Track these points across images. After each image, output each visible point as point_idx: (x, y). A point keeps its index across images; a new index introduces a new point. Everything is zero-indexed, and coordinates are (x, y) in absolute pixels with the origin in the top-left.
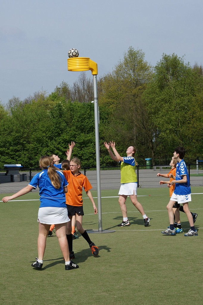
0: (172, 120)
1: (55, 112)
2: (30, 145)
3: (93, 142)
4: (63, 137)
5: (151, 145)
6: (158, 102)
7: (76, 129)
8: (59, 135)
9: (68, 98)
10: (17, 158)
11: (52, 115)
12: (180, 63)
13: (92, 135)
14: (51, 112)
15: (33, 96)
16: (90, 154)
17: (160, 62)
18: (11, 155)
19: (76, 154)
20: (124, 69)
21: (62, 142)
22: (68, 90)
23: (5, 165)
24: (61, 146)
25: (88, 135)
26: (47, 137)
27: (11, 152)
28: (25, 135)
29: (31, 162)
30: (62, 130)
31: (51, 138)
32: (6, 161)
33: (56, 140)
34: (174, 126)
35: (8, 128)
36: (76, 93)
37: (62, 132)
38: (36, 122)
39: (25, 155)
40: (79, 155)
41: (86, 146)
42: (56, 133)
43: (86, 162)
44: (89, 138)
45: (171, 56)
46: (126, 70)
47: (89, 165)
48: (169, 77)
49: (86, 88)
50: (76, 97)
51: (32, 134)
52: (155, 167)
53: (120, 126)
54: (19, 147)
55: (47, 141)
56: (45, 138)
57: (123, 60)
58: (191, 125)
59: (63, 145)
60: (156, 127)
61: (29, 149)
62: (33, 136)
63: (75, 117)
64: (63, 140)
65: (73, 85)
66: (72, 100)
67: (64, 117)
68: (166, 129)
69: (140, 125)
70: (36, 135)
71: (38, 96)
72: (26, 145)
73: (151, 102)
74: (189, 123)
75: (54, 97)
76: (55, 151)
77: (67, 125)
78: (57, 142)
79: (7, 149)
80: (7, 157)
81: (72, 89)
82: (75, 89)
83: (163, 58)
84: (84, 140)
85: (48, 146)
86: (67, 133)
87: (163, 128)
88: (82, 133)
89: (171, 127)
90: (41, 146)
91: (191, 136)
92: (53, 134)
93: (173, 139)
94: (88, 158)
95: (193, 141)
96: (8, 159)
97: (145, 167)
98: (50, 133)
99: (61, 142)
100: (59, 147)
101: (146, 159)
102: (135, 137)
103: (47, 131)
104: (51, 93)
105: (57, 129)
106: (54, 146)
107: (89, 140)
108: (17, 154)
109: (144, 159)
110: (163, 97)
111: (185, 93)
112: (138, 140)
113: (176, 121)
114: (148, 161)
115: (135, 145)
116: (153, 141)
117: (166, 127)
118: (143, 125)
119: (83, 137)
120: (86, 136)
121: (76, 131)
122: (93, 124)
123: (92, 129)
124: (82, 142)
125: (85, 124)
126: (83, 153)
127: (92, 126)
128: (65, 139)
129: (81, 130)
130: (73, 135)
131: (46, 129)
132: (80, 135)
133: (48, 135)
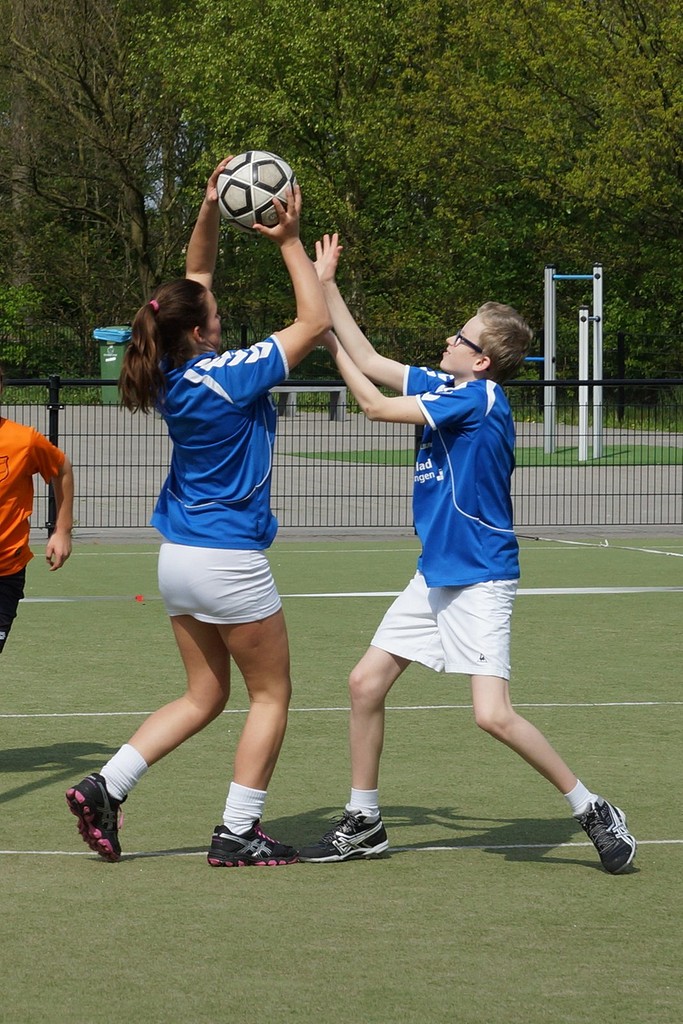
0: (289, 61)
5: (136, 229)
34: (304, 102)
58: (422, 101)
60: (176, 104)
68: (245, 117)
69: (62, 92)
74: (407, 87)
87: (224, 112)
89: (283, 111)
91: (423, 177)
95: (440, 211)
97: (89, 393)
101: (98, 334)
102: (20, 172)
109: (84, 332)
112: (44, 192)
113: (319, 66)
114: (117, 344)
115: (21, 230)
116: (150, 203)
117: (250, 105)
118: (86, 88)
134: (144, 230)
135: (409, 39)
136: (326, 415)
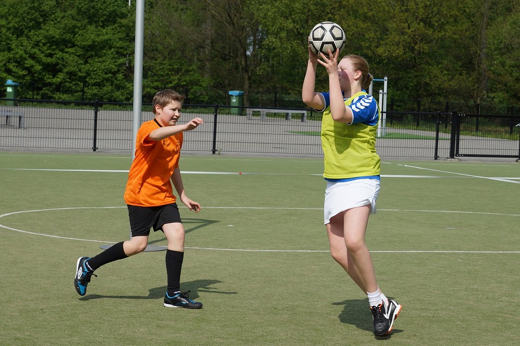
0: (294, 11)
3: (114, 48)
4: (47, 31)
5: (243, 61)
7: (78, 14)
8: (38, 26)
13: (113, 32)
16: (106, 73)
19: (75, 72)
21: (43, 41)
24: (40, 50)
25: (104, 31)
26: (9, 29)
30: (45, 16)
31: (19, 32)
33: (29, 37)
34: (298, 24)
37: (45, 20)
40: (80, 74)
41: (96, 55)
42: (31, 20)
43: (95, 91)
44: (106, 37)
47: (102, 97)
52: (249, 111)
53: (176, 15)
55: (8, 38)
56: (4, 30)
59: (45, 48)
60: (258, 23)
64: (46, 37)
68: (279, 28)
69: (222, 17)
76: (26, 62)
78: (31, 40)
84: (94, 42)
85: (9, 50)
86: (55, 24)
87: (273, 26)
88: (91, 24)
89: (291, 26)
92: (24, 23)
93: (294, 51)
94: (99, 82)
97: (227, 111)
98: (17, 20)
99: (40, 41)
100: (35, 53)
101: (230, 93)
102: (208, 41)
103: (10, 15)
105: (33, 11)
106: (25, 50)
107: (106, 41)
109: (226, 92)
112: (216, 48)
113: (303, 13)
114: (236, 96)
115: (207, 60)
116: (248, 53)
117: (281, 24)
118: (229, 16)
119: (91, 34)
120: (98, 33)
121: (77, 20)
122: (116, 7)
123: (112, 18)
124: (89, 46)
125: (99, 5)
126: (89, 70)
127: (114, 11)
128: (50, 35)
129: (89, 18)
130: (69, 29)
131: (9, 10)
132: (84, 28)
133: (11, 25)
134: (246, 61)
135: (330, 5)
136: (300, 120)
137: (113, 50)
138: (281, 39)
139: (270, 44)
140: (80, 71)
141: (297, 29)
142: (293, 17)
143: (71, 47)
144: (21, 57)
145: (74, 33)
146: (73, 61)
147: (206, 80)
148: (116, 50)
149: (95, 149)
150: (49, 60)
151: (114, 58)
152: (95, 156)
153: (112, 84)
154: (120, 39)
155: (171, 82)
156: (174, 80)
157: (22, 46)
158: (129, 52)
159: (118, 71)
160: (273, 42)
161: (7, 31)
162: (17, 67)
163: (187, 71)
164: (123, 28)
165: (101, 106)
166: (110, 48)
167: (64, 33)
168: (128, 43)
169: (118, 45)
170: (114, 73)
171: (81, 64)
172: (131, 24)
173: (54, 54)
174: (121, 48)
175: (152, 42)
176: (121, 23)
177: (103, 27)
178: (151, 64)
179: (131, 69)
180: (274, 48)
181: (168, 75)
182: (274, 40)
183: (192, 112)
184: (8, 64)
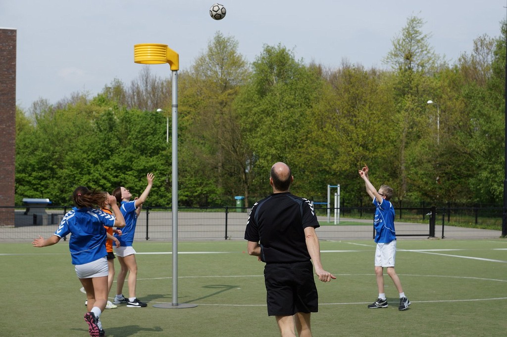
0: (275, 142)
1: (103, 123)
2: (63, 171)
3: (158, 170)
4: (114, 161)
5: (244, 176)
6: (256, 114)
7: (134, 149)
8: (108, 157)
9: (123, 104)
10: (43, 188)
11: (99, 127)
12: (289, 59)
13: (157, 160)
14: (97, 123)
15: (69, 97)
17: (259, 56)
18: (35, 185)
19: (133, 187)
20: (207, 63)
21: (111, 167)
22: (123, 91)
23: (25, 200)
24: (109, 173)
25: (151, 159)
26: (89, 160)
27: (34, 179)
28: (57, 156)
29: (64, 195)
30: (112, 151)
31: (95, 162)
32: (26, 193)
33: (102, 165)
34: (279, 150)
35: (31, 144)
36: (134, 95)
37: (112, 153)
38: (74, 136)
39: (55, 185)
40: (136, 188)
42: (103, 154)
44: (153, 163)
45: (276, 47)
46: (210, 65)
47: (151, 203)
48: (273, 78)
49: (149, 89)
50: (134, 102)
51: (66, 154)
53: (198, 147)
54: (47, 173)
55: (88, 166)
56: (85, 161)
57: (206, 51)
58: (303, 150)
59: (113, 172)
60: (252, 150)
61: (61, 177)
62: (68, 158)
63: (133, 132)
64: (113, 165)
65: (130, 85)
66: (128, 106)
67: (116, 131)
68: (266, 153)
69: (228, 148)
70: (73, 156)
71: (77, 97)
72: (57, 170)
73: (246, 114)
74: (300, 147)
75: (101, 100)
76: (101, 181)
77: (120, 142)
78: (104, 167)
79: (27, 175)
80: (27, 187)
81: (129, 90)
82: (133, 90)
83: (264, 50)
84: (145, 167)
85: (89, 173)
86: (119, 156)
87: (262, 152)
88: (142, 154)
89: (274, 152)
90: (81, 174)
91: (303, 166)
92: (99, 156)
95: (306, 173)
96: (28, 190)
97: (234, 210)
98: (94, 154)
99: (109, 167)
100: (106, 175)
101: (236, 198)
102: (220, 164)
103: (89, 151)
104: (96, 95)
105: (104, 148)
106: (100, 174)
107: (153, 166)
108: (42, 183)
109: (233, 197)
110: (263, 107)
111: (296, 102)
112: (225, 168)
113: (282, 143)
114: (240, 200)
115: (220, 176)
116: (247, 171)
117: (267, 151)
118: (234, 147)
119: (143, 162)
120: (147, 161)
121: (133, 153)
122: (159, 144)
123: (156, 151)
124: (142, 170)
125: (148, 142)
126: (142, 185)
127: (158, 146)
128: (116, 163)
129: (141, 151)
130: (128, 159)
131: (89, 147)
132: (138, 158)
133: (90, 157)
134: (245, 176)
135: (300, 138)
137: (157, 172)
138: (268, 161)
139: (261, 164)
140: (136, 186)
141: (278, 154)
142: (276, 146)
143: (130, 171)
144: (97, 178)
145: (132, 162)
146: (131, 180)
147: (220, 190)
148: (160, 171)
149: (147, 238)
150: (116, 180)
151: (158, 177)
152: (148, 243)
153: (157, 194)
154: (162, 164)
155: (196, 192)
156: (198, 190)
157: (98, 171)
158: (168, 173)
159: (161, 185)
160: (262, 163)
161: (88, 162)
162: (95, 185)
163: (207, 184)
164: (164, 157)
165: (151, 209)
166: (156, 170)
167: (125, 162)
168: (167, 167)
169: (161, 168)
170: (159, 187)
171: (137, 182)
172: (169, 154)
173: (118, 176)
174: (163, 170)
175: (183, 165)
176: (162, 154)
177: (151, 157)
178: (183, 180)
179: (170, 184)
180: (263, 167)
181: (194, 187)
182: (263, 161)
183: (211, 212)
184: (88, 183)
